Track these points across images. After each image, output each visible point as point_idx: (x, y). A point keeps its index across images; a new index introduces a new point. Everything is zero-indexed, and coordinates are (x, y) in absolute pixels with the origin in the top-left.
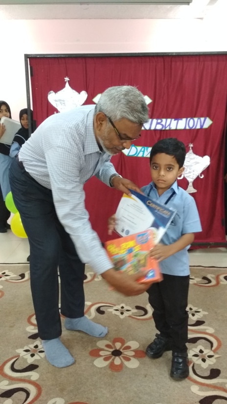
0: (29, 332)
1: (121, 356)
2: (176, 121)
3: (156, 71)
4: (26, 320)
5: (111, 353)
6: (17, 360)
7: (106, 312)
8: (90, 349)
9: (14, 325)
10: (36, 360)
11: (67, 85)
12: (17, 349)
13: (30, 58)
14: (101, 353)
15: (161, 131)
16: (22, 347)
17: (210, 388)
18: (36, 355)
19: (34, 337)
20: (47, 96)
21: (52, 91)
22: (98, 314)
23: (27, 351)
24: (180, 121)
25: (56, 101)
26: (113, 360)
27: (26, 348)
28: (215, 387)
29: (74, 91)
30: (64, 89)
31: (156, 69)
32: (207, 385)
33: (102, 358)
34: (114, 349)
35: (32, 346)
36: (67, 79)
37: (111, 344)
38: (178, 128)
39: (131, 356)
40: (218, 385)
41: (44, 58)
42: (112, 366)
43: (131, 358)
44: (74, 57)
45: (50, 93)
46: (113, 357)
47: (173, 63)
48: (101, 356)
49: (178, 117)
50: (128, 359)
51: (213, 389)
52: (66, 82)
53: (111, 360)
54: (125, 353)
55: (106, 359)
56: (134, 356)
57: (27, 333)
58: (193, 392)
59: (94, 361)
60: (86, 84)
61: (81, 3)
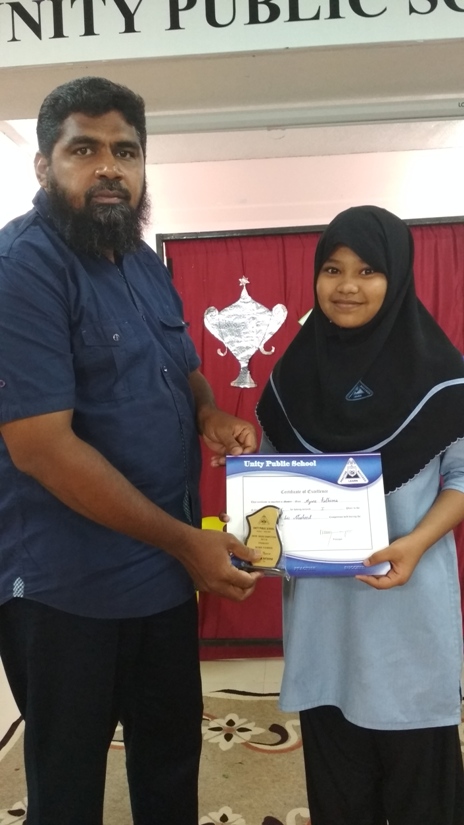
11: (244, 293)
20: (202, 318)
21: (213, 308)
25: (219, 326)
29: (259, 305)
30: (237, 303)
36: (244, 281)
44: (258, 236)
45: (209, 311)
52: (242, 287)
60: (285, 289)
61: (270, 127)
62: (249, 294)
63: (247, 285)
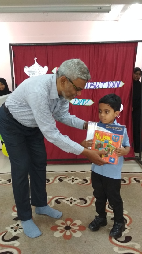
0: (14, 216)
1: (70, 230)
2: (102, 83)
3: (89, 53)
4: (12, 209)
5: (64, 228)
6: (6, 234)
7: (61, 202)
8: (51, 226)
9: (4, 212)
10: (17, 234)
11: (36, 62)
12: (6, 227)
13: (12, 46)
14: (58, 228)
15: (93, 89)
16: (9, 226)
17: (125, 248)
18: (18, 230)
19: (16, 219)
20: (24, 69)
21: (27, 66)
22: (56, 203)
23: (12, 228)
24: (105, 83)
25: (29, 72)
26: (66, 232)
27: (11, 226)
28: (128, 248)
29: (40, 66)
30: (34, 65)
31: (89, 52)
32: (124, 247)
33: (58, 232)
34: (66, 226)
35: (15, 225)
36: (35, 59)
37: (64, 222)
38: (104, 87)
39: (77, 230)
40: (130, 247)
41: (21, 46)
42: (65, 236)
43: (77, 231)
44: (39, 45)
45: (26, 67)
46: (66, 230)
47: (100, 49)
48: (58, 230)
49: (103, 81)
50: (75, 232)
51: (127, 249)
52: (35, 60)
53: (64, 232)
54: (73, 228)
55: (61, 232)
56: (78, 230)
57: (12, 216)
58: (115, 251)
59: (53, 233)
60: (48, 62)
61: (44, 12)
62: (37, 63)
63: (36, 60)
